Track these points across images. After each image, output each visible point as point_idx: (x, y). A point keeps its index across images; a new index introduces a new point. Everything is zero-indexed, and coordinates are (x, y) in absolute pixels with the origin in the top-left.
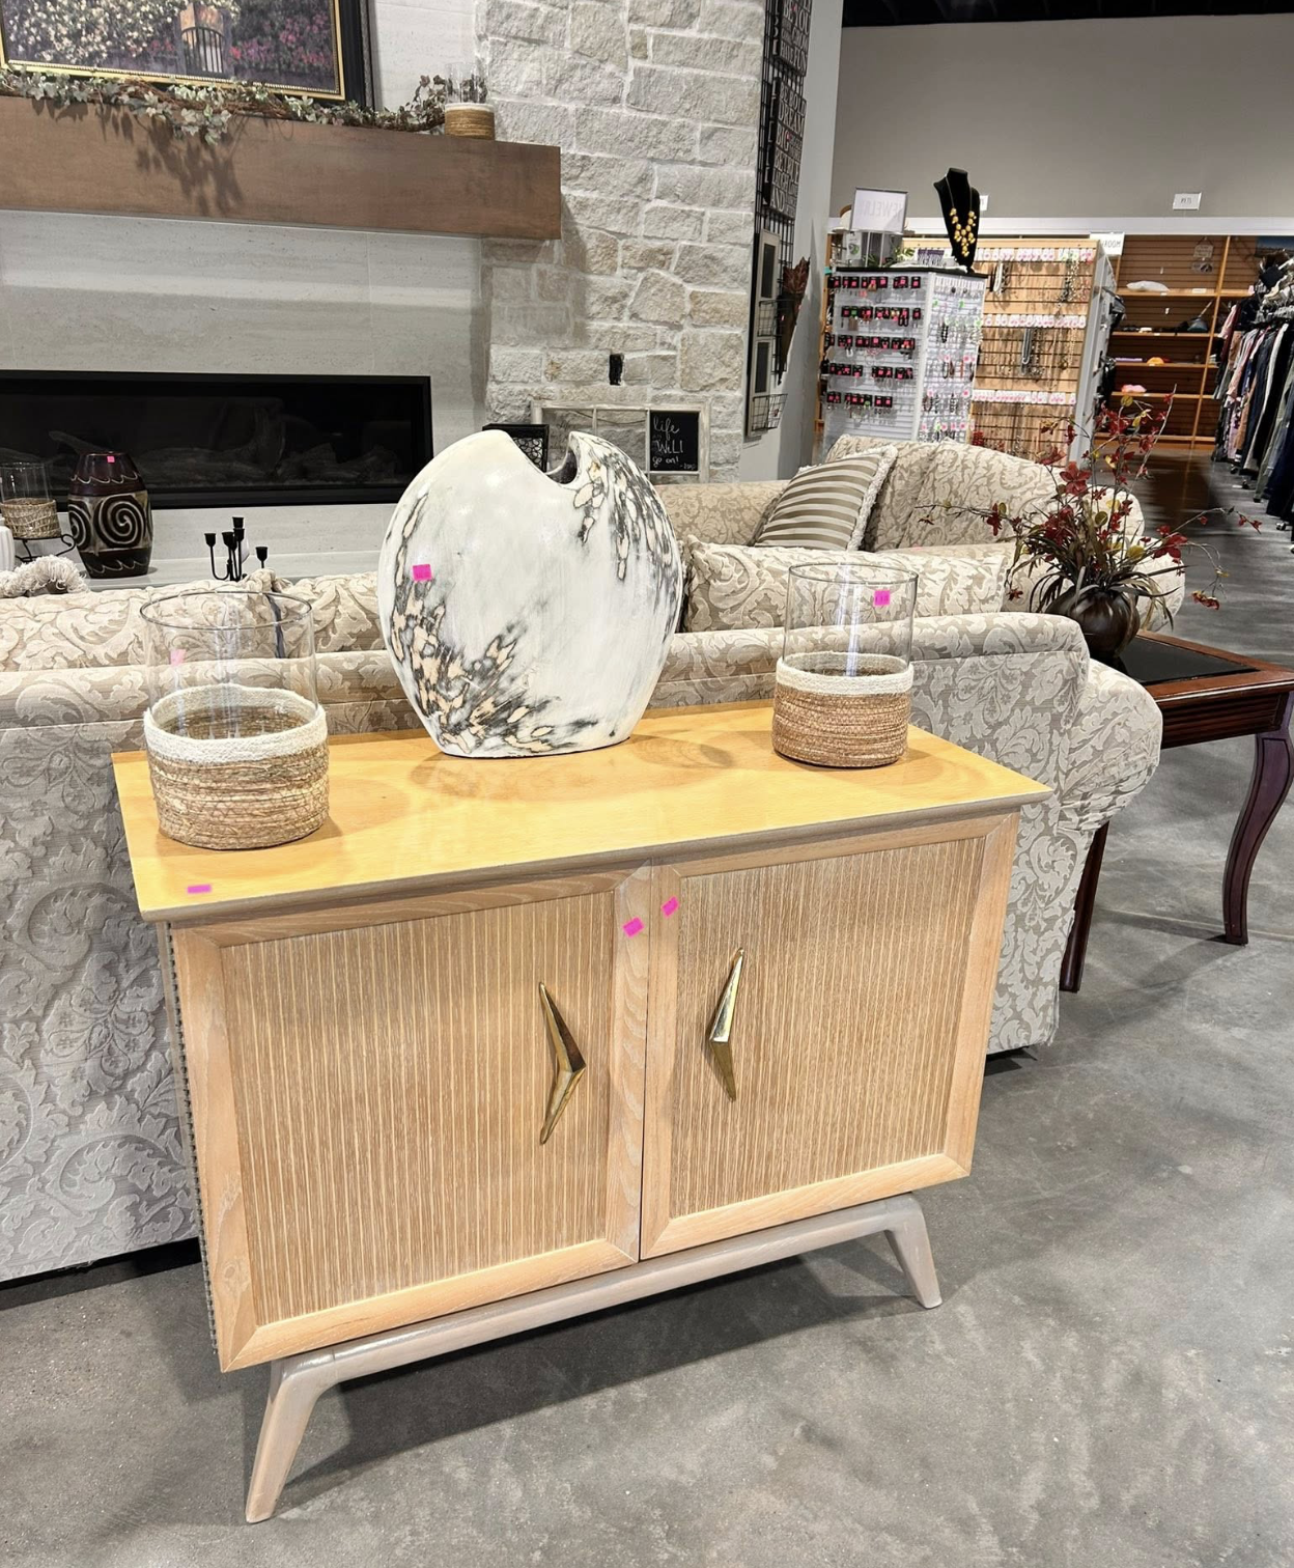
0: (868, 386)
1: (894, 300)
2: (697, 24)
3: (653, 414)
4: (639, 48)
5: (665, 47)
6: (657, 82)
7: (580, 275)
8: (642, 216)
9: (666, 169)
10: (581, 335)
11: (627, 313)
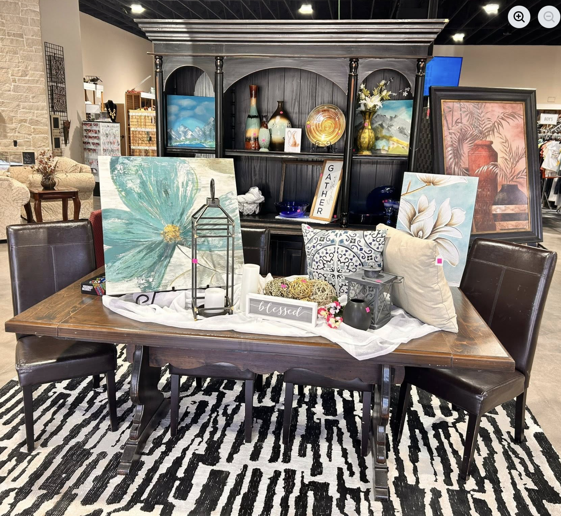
0: (92, 147)
1: (94, 128)
2: (28, 76)
3: (23, 153)
4: (14, 81)
5: (21, 81)
6: (19, 87)
7: (4, 124)
8: (19, 113)
9: (24, 103)
10: (5, 137)
11: (17, 132)
